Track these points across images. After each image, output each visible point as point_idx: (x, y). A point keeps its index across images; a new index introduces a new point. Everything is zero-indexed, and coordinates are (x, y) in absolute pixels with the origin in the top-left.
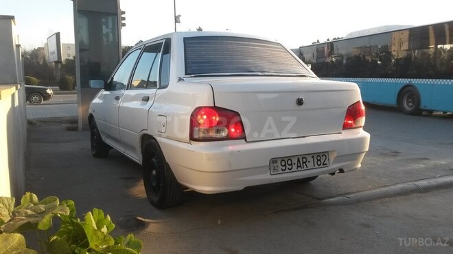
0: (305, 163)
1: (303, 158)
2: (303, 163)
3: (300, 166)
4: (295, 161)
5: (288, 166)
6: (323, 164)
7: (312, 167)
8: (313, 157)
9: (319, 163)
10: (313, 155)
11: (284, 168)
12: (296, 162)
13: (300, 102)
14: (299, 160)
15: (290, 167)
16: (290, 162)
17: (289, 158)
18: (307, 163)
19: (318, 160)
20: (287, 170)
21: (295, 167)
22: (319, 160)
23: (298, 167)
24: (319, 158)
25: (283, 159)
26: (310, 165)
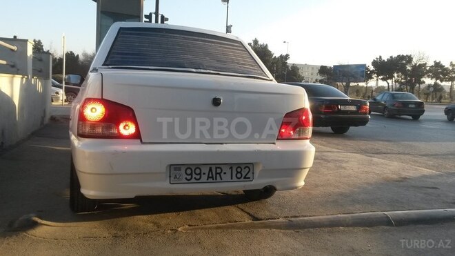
0: (220, 174)
1: (216, 168)
2: (216, 174)
3: (212, 177)
4: (205, 170)
5: (194, 176)
6: (245, 178)
7: (230, 180)
8: (231, 168)
9: (239, 175)
10: (231, 166)
11: (189, 177)
12: (207, 172)
13: (216, 102)
14: (210, 170)
15: (198, 177)
16: (198, 171)
17: (198, 166)
18: (222, 174)
19: (238, 172)
20: (193, 180)
21: (204, 178)
22: (240, 173)
23: (208, 177)
24: (239, 170)
25: (188, 167)
26: (227, 177)
